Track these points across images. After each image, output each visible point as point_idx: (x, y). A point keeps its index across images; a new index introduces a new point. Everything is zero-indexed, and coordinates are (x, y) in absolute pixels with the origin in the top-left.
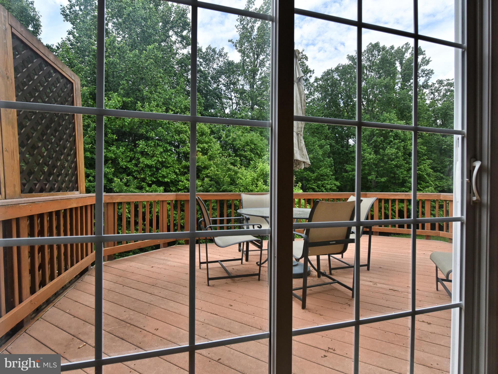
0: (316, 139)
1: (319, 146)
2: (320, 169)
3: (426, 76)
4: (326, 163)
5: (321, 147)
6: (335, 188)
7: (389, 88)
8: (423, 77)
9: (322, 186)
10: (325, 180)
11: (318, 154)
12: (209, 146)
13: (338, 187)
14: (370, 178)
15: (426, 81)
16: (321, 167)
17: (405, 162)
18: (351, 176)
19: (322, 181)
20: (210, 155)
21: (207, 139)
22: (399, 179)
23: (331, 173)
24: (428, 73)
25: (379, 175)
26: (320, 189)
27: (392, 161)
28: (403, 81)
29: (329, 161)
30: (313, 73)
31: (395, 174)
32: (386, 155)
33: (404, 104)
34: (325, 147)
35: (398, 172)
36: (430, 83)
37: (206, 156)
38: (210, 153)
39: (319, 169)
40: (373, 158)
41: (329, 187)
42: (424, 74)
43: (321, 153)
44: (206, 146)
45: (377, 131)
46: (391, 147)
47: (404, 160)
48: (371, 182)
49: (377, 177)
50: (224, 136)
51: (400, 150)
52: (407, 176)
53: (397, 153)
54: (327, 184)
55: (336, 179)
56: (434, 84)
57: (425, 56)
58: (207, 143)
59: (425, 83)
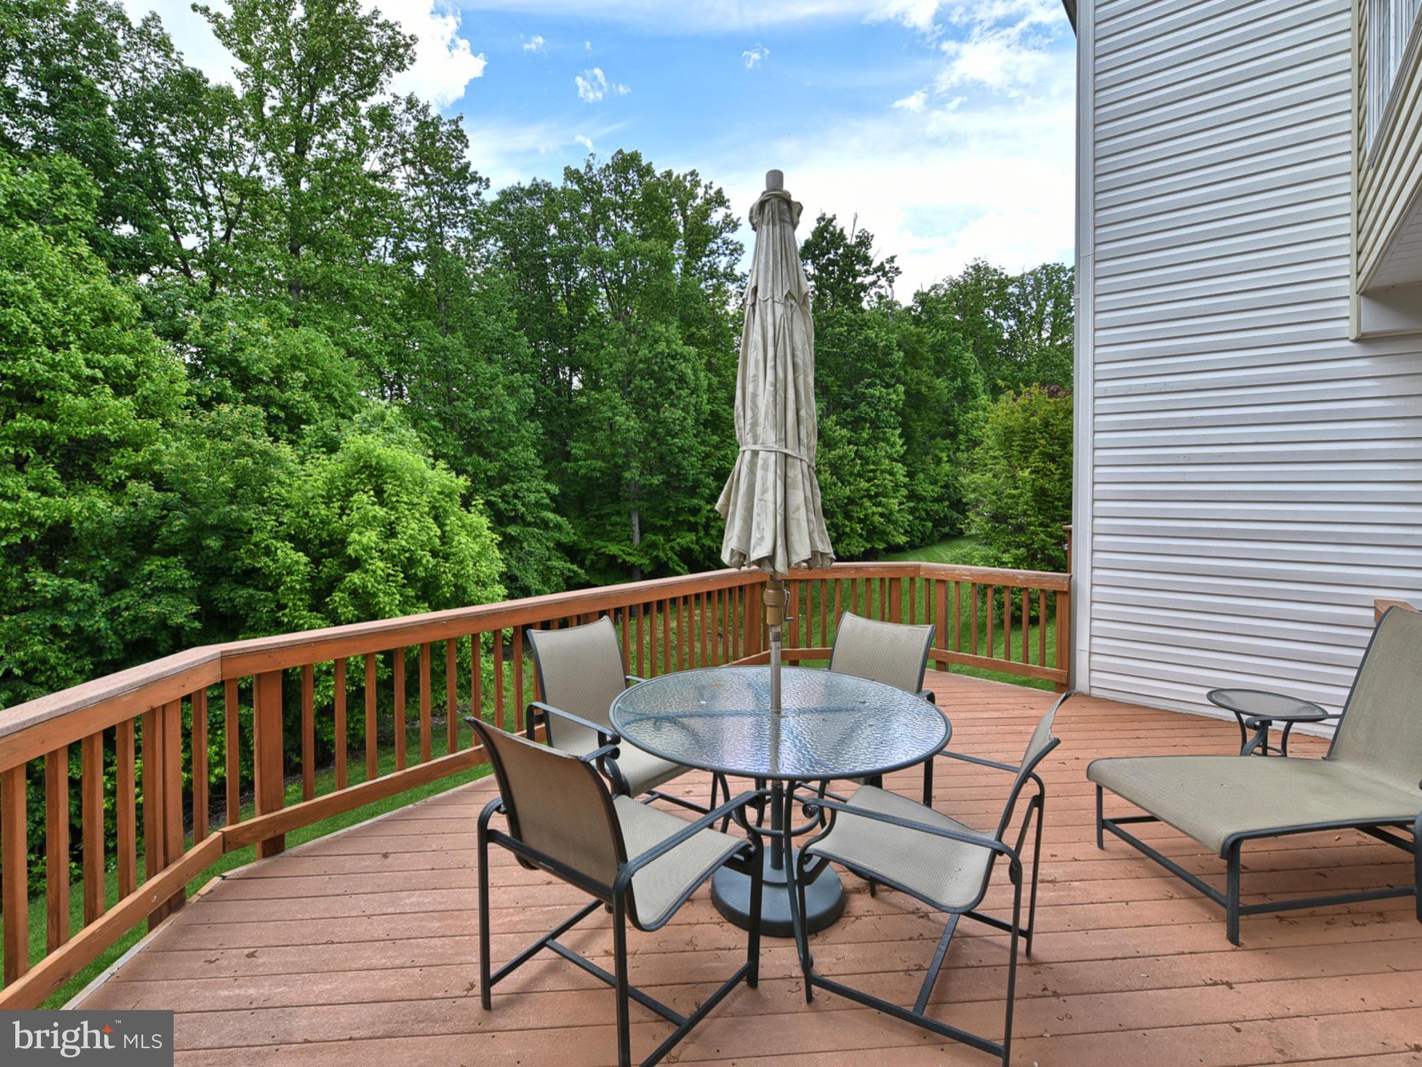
0: (496, 369)
1: (506, 387)
2: (511, 450)
3: (731, 254)
4: (527, 435)
5: (512, 390)
6: (547, 501)
7: (664, 264)
8: (725, 255)
9: (516, 496)
10: (521, 480)
11: (504, 408)
12: (138, 365)
13: (553, 498)
14: (627, 475)
15: (731, 266)
16: (512, 444)
17: (699, 440)
18: (582, 471)
19: (513, 483)
20: (145, 398)
21: (129, 338)
22: (686, 480)
23: (538, 463)
24: (735, 250)
25: (648, 468)
26: (509, 503)
27: (673, 437)
28: (688, 257)
29: (532, 428)
31: (679, 466)
32: (660, 423)
33: (695, 309)
34: (522, 391)
35: (685, 463)
36: (738, 272)
37: (128, 400)
38: (146, 389)
39: (505, 449)
40: (633, 428)
41: (532, 498)
42: (727, 248)
43: (512, 407)
44: (128, 362)
45: (641, 366)
46: (671, 405)
47: (695, 436)
48: (628, 486)
49: (642, 474)
51: (688, 413)
52: (701, 473)
53: (685, 418)
54: (528, 490)
55: (548, 478)
56: (745, 275)
57: (729, 212)
58: (130, 352)
59: (729, 270)
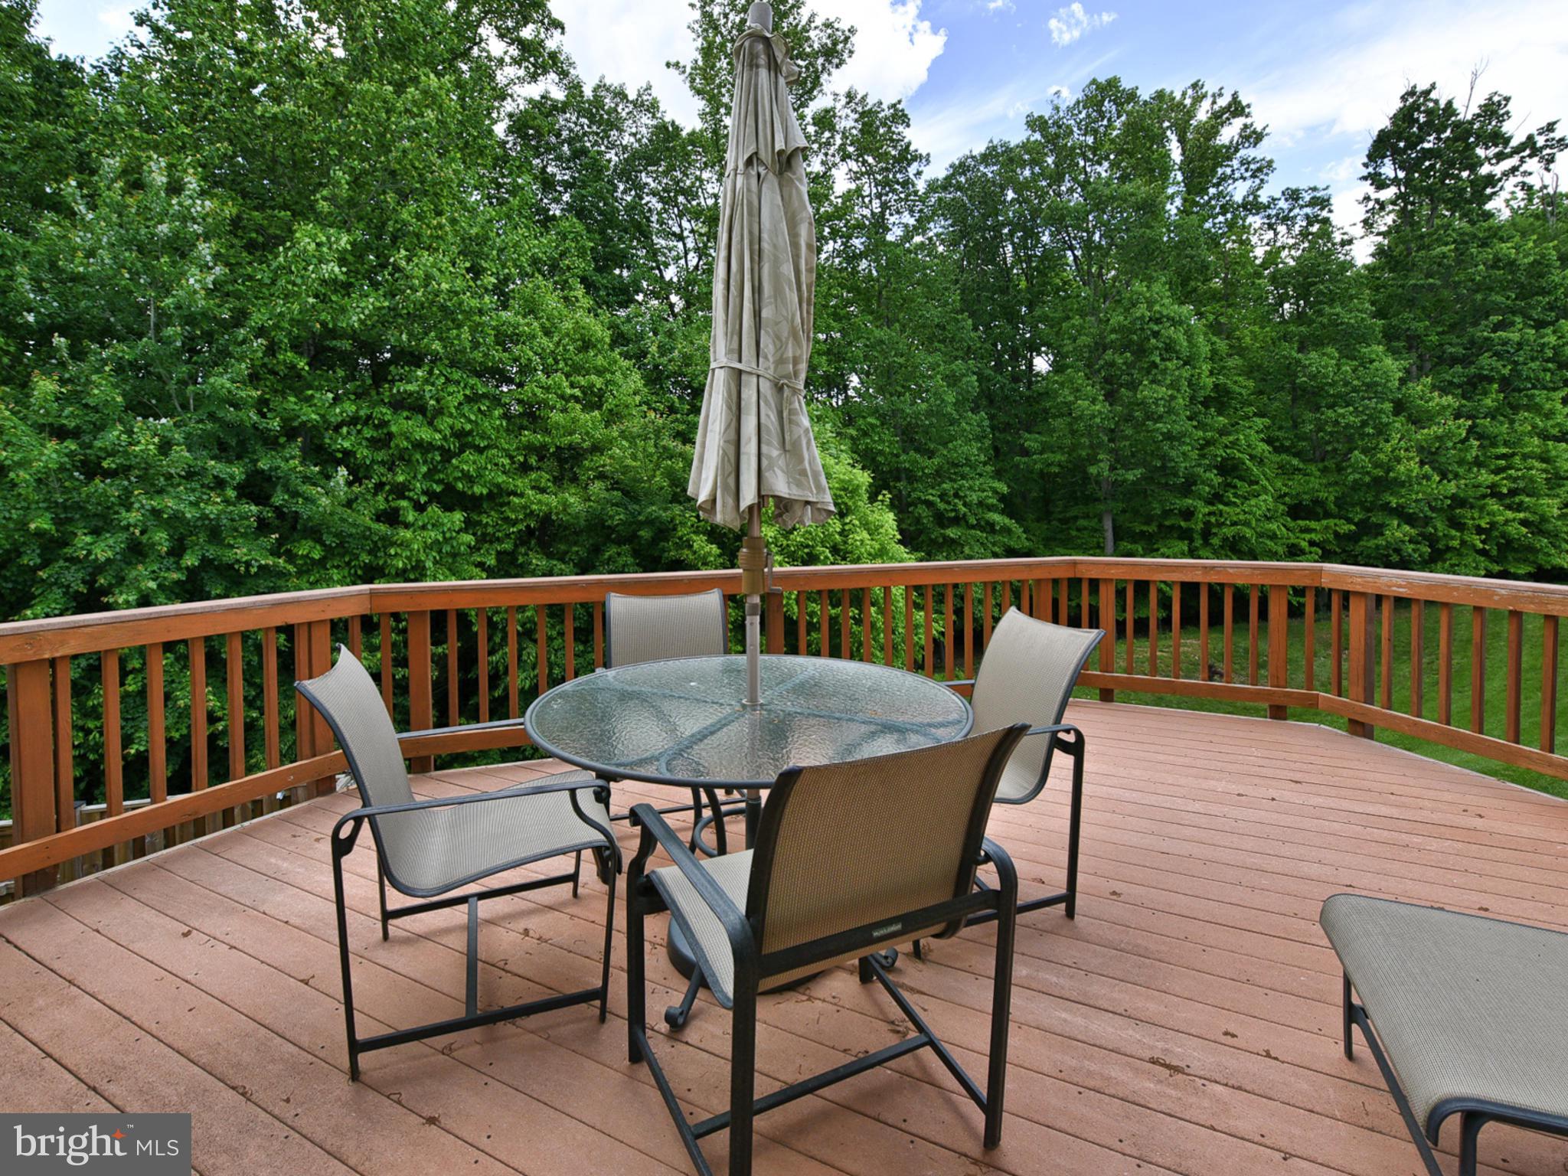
0: (937, 357)
1: (945, 378)
2: (950, 445)
3: (1253, 176)
4: (968, 428)
5: (952, 380)
6: (994, 501)
7: (1151, 208)
8: (1244, 179)
9: (956, 495)
10: (963, 477)
11: (943, 401)
12: (608, 383)
13: (1002, 498)
14: (1093, 470)
15: (1254, 192)
16: (952, 439)
17: (1195, 423)
18: (1038, 466)
19: (954, 481)
20: (611, 411)
21: (600, 361)
22: (1176, 475)
23: (982, 458)
24: (1260, 170)
25: (1120, 461)
26: (949, 503)
27: (1156, 421)
28: (1189, 192)
29: (976, 421)
30: (928, 162)
31: (1164, 458)
32: (1138, 405)
33: (1192, 257)
34: (965, 380)
35: (1173, 453)
36: (1264, 199)
37: (596, 413)
38: (610, 403)
39: (945, 444)
40: (1100, 412)
41: (974, 497)
42: (1247, 170)
43: (950, 397)
44: (598, 382)
45: (1113, 336)
46: (1153, 382)
47: (1190, 419)
48: (1098, 483)
49: (1112, 469)
50: (653, 349)
51: (1178, 391)
52: (1199, 465)
53: (1173, 398)
54: (970, 488)
55: (998, 475)
56: (1274, 199)
57: (1248, 121)
58: (600, 372)
59: (1251, 198)
